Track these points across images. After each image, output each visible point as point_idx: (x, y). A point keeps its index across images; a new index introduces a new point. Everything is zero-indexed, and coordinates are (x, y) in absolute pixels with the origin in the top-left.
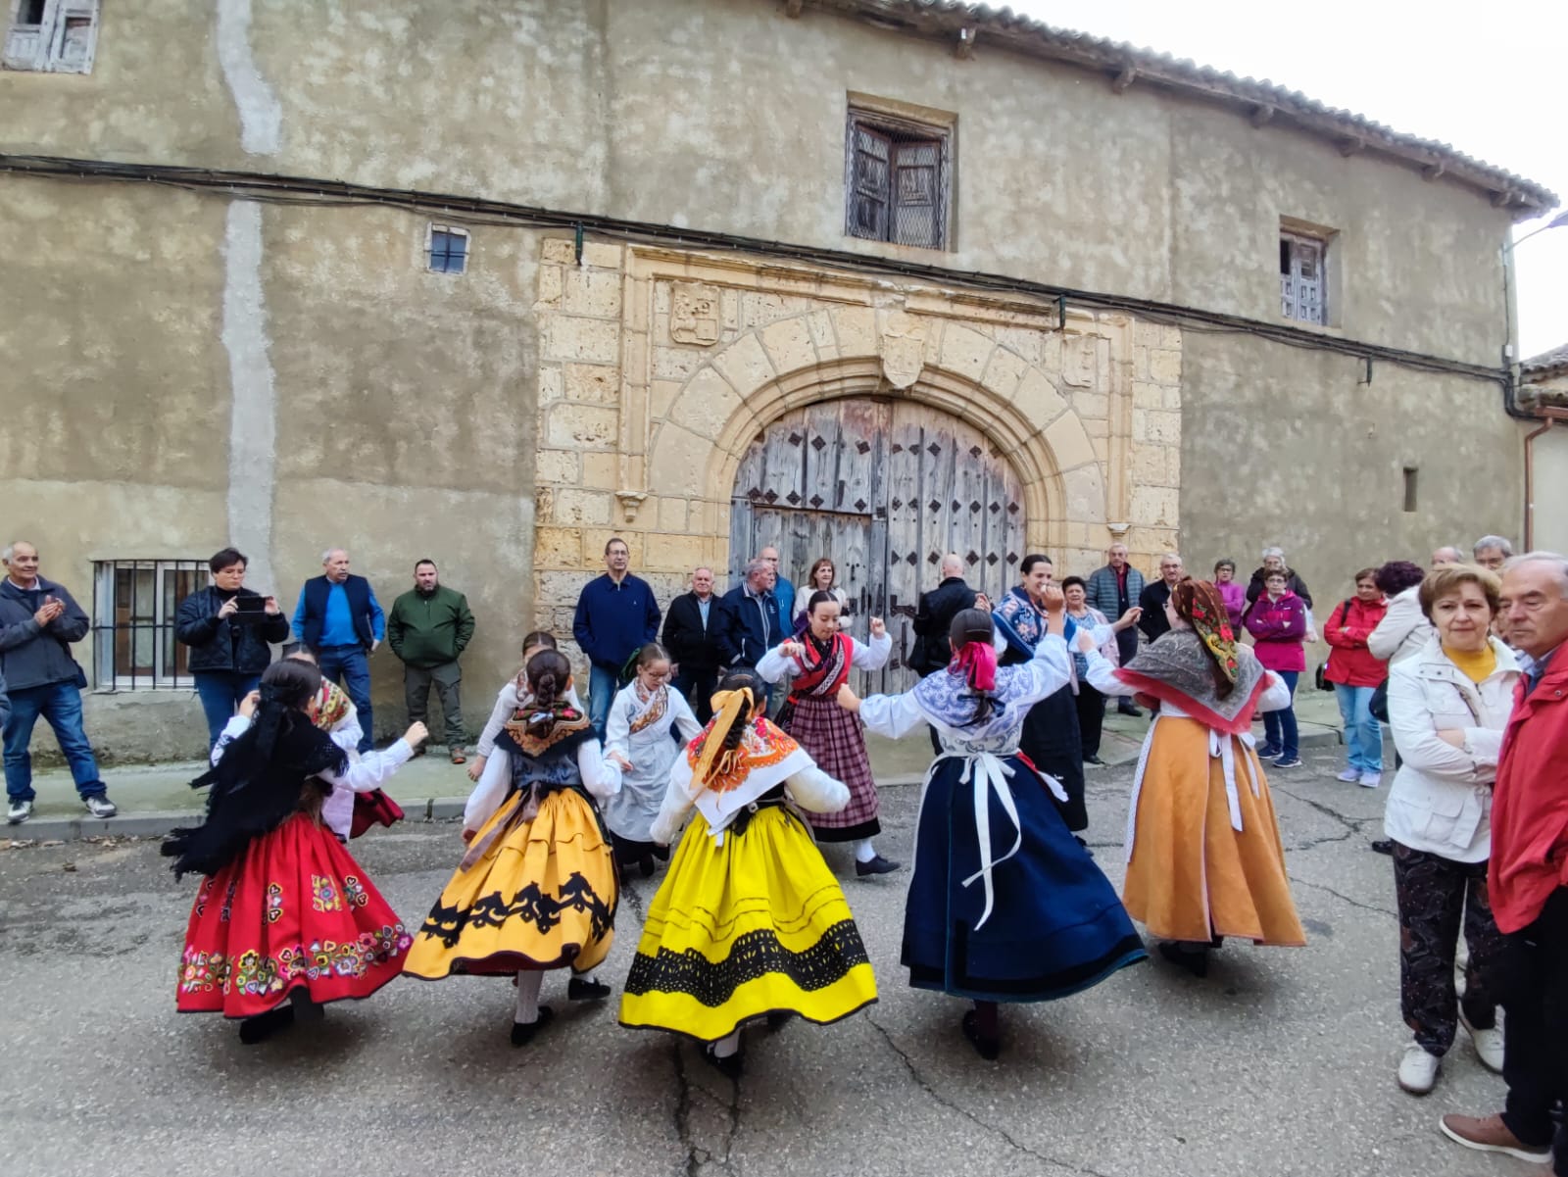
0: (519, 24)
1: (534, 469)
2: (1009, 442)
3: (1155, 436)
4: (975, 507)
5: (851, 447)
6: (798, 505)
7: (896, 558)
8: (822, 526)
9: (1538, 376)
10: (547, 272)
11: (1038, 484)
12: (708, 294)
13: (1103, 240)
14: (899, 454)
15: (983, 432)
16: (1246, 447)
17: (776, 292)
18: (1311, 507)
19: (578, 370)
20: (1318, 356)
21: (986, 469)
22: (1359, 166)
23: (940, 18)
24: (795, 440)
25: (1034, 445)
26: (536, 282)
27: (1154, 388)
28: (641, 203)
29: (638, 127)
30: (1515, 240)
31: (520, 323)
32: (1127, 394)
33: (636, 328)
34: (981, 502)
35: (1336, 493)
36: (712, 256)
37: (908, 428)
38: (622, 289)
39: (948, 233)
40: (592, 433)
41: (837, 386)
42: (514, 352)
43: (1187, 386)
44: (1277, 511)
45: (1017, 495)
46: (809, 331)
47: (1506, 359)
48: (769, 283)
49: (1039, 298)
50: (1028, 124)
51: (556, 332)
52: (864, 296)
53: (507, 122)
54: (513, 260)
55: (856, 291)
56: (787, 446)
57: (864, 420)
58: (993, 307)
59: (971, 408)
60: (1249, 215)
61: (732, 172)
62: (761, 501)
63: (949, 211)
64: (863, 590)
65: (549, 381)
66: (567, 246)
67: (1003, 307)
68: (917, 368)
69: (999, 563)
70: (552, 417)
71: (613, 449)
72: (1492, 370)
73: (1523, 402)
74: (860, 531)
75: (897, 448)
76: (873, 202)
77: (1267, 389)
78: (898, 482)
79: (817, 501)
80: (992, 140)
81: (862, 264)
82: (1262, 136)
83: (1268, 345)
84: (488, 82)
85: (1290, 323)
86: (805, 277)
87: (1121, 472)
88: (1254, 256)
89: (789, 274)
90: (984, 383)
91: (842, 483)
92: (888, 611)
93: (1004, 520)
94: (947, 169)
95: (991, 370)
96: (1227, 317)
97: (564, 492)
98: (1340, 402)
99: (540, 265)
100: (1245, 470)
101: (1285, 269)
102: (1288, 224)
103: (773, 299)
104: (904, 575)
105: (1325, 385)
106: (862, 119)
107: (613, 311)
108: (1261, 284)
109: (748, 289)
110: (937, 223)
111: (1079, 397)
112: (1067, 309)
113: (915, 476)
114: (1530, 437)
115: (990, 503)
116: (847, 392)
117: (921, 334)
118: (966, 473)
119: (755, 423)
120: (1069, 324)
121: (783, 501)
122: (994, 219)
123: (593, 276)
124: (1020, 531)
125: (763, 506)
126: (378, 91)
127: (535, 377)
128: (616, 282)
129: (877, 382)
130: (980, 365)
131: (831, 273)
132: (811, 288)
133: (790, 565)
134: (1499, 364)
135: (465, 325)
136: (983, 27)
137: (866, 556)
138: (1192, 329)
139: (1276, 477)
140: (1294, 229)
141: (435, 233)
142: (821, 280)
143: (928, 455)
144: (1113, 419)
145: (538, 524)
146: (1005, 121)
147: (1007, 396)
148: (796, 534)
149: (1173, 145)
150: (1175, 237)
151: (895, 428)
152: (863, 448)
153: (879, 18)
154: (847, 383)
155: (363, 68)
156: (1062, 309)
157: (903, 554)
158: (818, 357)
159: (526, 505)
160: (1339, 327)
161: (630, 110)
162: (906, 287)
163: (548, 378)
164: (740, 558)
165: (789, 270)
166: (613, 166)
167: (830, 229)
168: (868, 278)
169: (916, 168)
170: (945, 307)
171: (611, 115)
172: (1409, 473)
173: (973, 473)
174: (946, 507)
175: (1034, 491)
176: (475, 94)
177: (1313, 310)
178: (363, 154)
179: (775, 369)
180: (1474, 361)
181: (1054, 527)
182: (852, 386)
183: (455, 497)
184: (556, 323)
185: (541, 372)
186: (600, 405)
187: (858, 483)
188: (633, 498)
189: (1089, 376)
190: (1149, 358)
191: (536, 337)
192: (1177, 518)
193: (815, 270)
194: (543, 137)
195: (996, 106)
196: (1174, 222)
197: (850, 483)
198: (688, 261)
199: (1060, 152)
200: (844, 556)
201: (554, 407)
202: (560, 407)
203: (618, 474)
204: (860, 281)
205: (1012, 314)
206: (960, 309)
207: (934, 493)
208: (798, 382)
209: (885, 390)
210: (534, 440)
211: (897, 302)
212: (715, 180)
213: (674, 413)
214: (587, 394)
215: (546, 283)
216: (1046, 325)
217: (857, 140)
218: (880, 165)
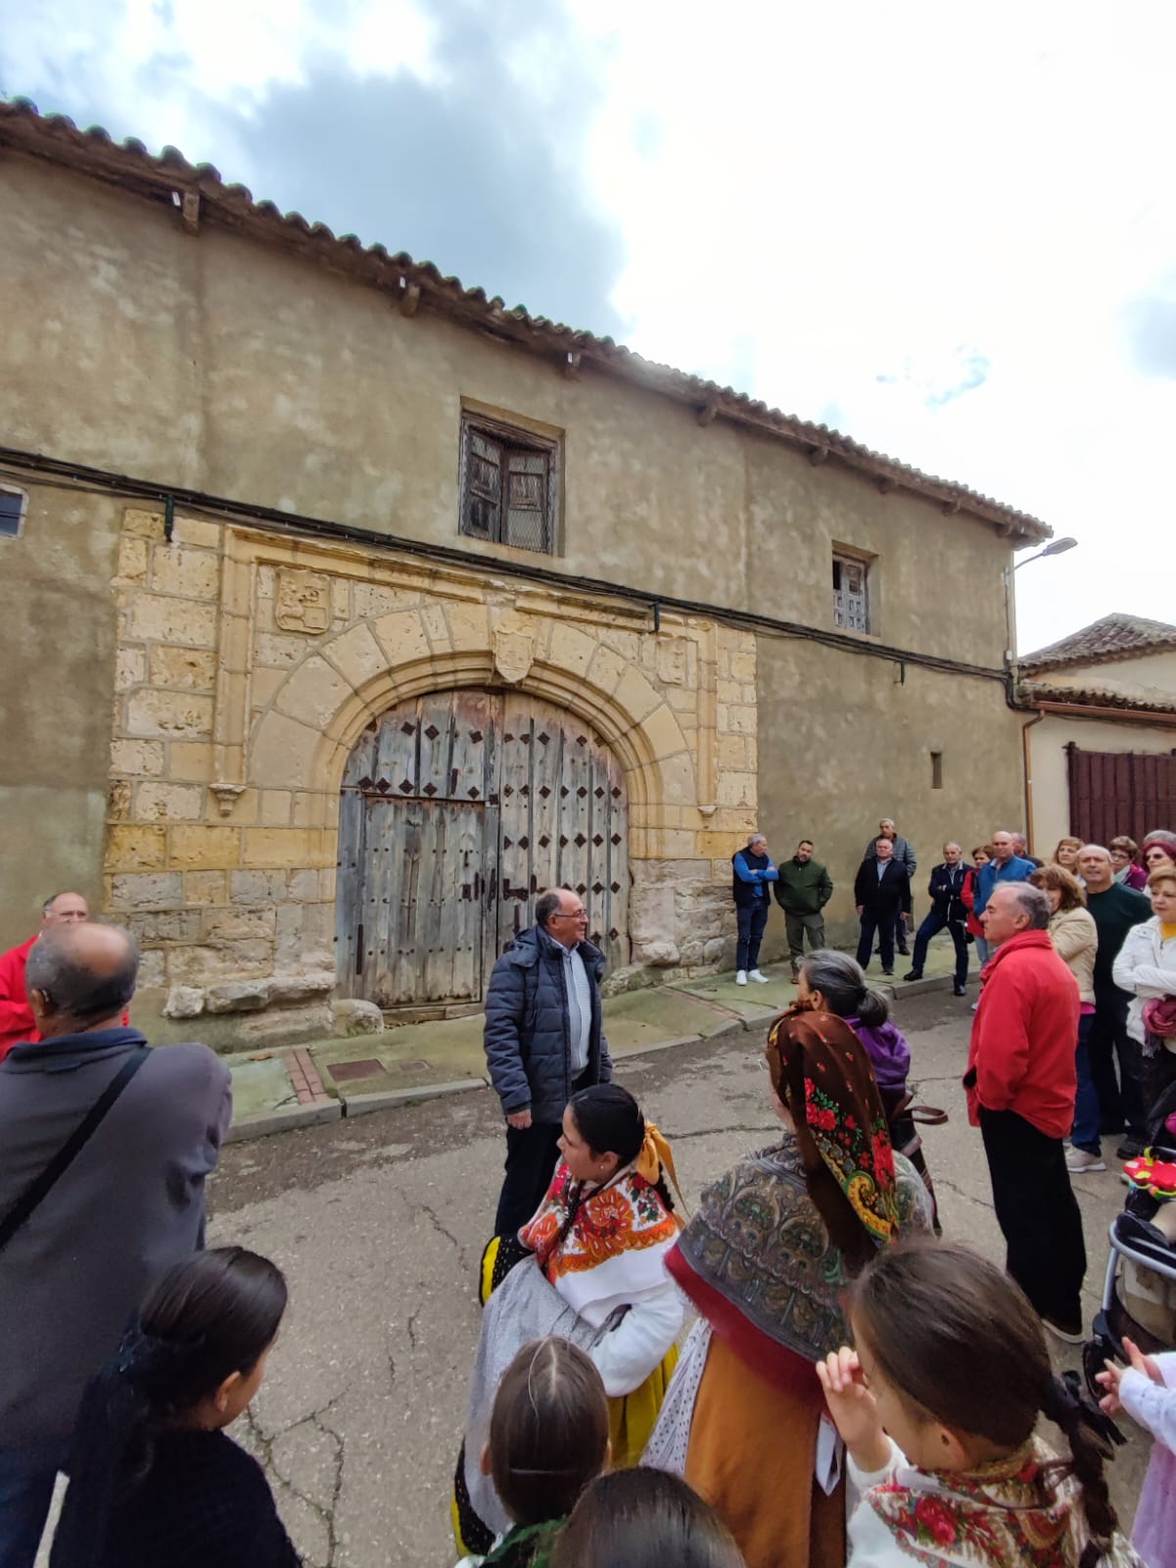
0: (95, 269)
1: (108, 761)
2: (612, 733)
3: (736, 727)
4: (582, 792)
5: (464, 737)
6: (412, 794)
7: (508, 843)
8: (435, 814)
9: (1032, 671)
10: (129, 545)
11: (637, 771)
12: (317, 582)
13: (690, 554)
14: (511, 744)
15: (589, 724)
16: (810, 736)
17: (389, 584)
18: (862, 787)
19: (166, 654)
20: (863, 659)
21: (591, 757)
22: (894, 501)
23: (550, 339)
24: (408, 729)
25: (633, 735)
26: (114, 555)
27: (734, 685)
28: (243, 482)
29: (240, 403)
30: (1016, 564)
31: (94, 598)
32: (713, 691)
33: (235, 612)
34: (587, 788)
35: (881, 774)
36: (322, 544)
37: (519, 718)
38: (220, 571)
39: (556, 538)
40: (181, 721)
41: (450, 678)
42: (84, 630)
43: (761, 684)
44: (835, 791)
45: (619, 779)
46: (423, 624)
47: (1006, 662)
48: (381, 575)
49: (636, 603)
50: (627, 445)
51: (139, 611)
52: (477, 594)
53: (80, 376)
54: (85, 528)
55: (468, 588)
56: (400, 735)
57: (477, 710)
58: (596, 610)
59: (577, 701)
60: (809, 539)
61: (343, 464)
62: (372, 790)
63: (557, 518)
64: (477, 876)
65: (129, 666)
66: (155, 520)
67: (606, 610)
68: (528, 663)
69: (604, 844)
70: (132, 704)
71: (206, 738)
72: (996, 671)
73: (1021, 697)
74: (473, 817)
75: (508, 738)
76: (486, 503)
77: (825, 687)
78: (509, 770)
79: (430, 789)
80: (595, 457)
81: (475, 563)
82: (816, 472)
83: (825, 649)
84: (55, 326)
85: (841, 631)
86: (420, 571)
87: (709, 759)
88: (813, 574)
89: (403, 569)
90: (589, 679)
91: (456, 772)
92: (501, 895)
93: (608, 803)
94: (555, 478)
95: (594, 667)
96: (793, 626)
97: (146, 786)
98: (881, 697)
99: (120, 537)
100: (809, 756)
101: (837, 585)
102: (839, 548)
103: (386, 591)
104: (516, 858)
105: (870, 683)
106: (475, 424)
107: (209, 593)
108: (818, 598)
109: (361, 579)
110: (545, 528)
111: (673, 694)
112: (661, 614)
113: (526, 764)
114: (1026, 726)
115: (595, 788)
116: (460, 683)
117: (530, 632)
118: (573, 761)
119: (367, 712)
120: (663, 628)
121: (395, 790)
122: (599, 529)
123: (186, 555)
124: (622, 814)
125: (374, 795)
127: (111, 658)
128: (211, 561)
129: (489, 675)
130: (585, 662)
131: (444, 570)
132: (425, 583)
133: (402, 852)
134: (1001, 667)
135: (18, 596)
136: (587, 353)
137: (479, 842)
138: (764, 635)
139: (834, 762)
140: (843, 552)
142: (434, 575)
143: (538, 744)
144: (702, 712)
145: (111, 822)
146: (606, 441)
147: (609, 691)
148: (409, 822)
149: (747, 472)
150: (750, 555)
151: (507, 718)
152: (476, 737)
153: (491, 331)
154: (460, 676)
156: (656, 614)
157: (515, 839)
158: (432, 649)
159: (96, 801)
160: (878, 635)
161: (231, 385)
162: (517, 587)
163: (128, 660)
164: (350, 850)
165: (404, 565)
166: (210, 441)
167: (442, 525)
168: (481, 577)
169: (526, 475)
170: (552, 608)
171: (209, 386)
172: (935, 756)
173: (580, 761)
174: (555, 792)
175: (634, 777)
176: (37, 338)
177: (859, 620)
179: (387, 660)
180: (982, 665)
181: (652, 809)
182: (465, 678)
184: (138, 602)
185: (118, 652)
186: (193, 691)
188: (230, 792)
189: (680, 673)
190: (730, 660)
191: (114, 614)
192: (756, 799)
193: (428, 565)
194: (125, 398)
195: (599, 426)
196: (749, 542)
197: (463, 772)
198: (295, 547)
199: (654, 472)
200: (458, 843)
201: (135, 692)
202: (143, 693)
203: (212, 766)
204: (473, 579)
205: (612, 617)
206: (566, 610)
207: (543, 780)
209: (498, 683)
210: (109, 728)
211: (509, 600)
212: (326, 468)
213: (278, 702)
214: (176, 679)
215: (128, 557)
216: (643, 627)
217: (470, 443)
218: (491, 469)
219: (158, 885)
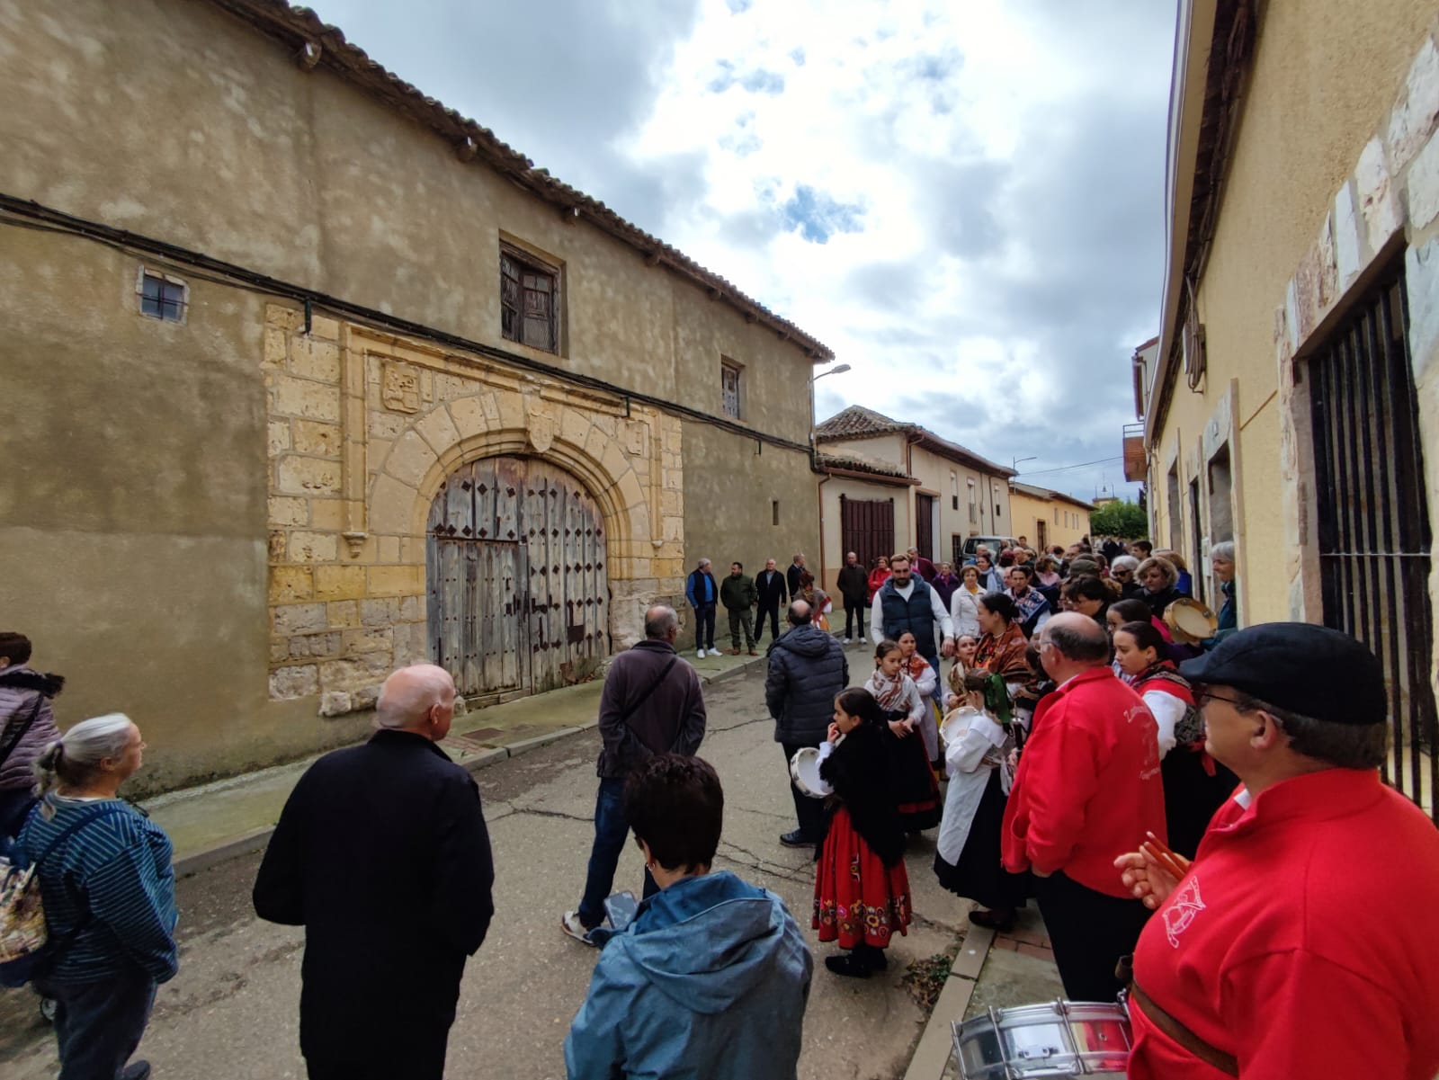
0: (228, 90)
1: (267, 515)
2: (598, 489)
3: (671, 485)
4: (578, 533)
5: (503, 493)
6: (470, 537)
7: (533, 571)
8: (485, 552)
10: (271, 335)
11: (614, 517)
12: (411, 372)
13: (643, 361)
14: (532, 497)
15: (582, 482)
16: (711, 490)
17: (459, 375)
18: (738, 525)
19: (304, 426)
20: (738, 437)
21: (583, 507)
22: (754, 328)
23: (561, 195)
24: (466, 487)
25: (612, 491)
26: (261, 343)
27: (670, 456)
28: (353, 287)
29: (347, 221)
30: (815, 377)
31: (248, 379)
32: (659, 460)
33: (354, 393)
34: (581, 530)
35: (748, 517)
36: (414, 342)
37: (539, 479)
38: (342, 360)
39: (560, 344)
40: (319, 481)
41: (497, 448)
42: (243, 405)
43: (685, 455)
44: (725, 529)
45: (600, 525)
46: (482, 407)
47: (810, 440)
48: (454, 368)
49: (614, 396)
50: (603, 277)
51: (282, 391)
52: (515, 384)
53: (221, 184)
54: (238, 318)
55: (510, 380)
56: (461, 490)
57: (511, 472)
58: (588, 399)
59: (577, 466)
60: (709, 352)
61: (423, 275)
62: (443, 533)
63: (562, 328)
64: (514, 597)
65: (278, 435)
66: (295, 315)
67: (595, 400)
68: (550, 439)
69: (592, 570)
70: (282, 467)
71: (337, 495)
72: (806, 446)
73: (818, 463)
74: (510, 553)
75: (531, 493)
76: (511, 312)
77: (718, 458)
79: (483, 532)
80: (585, 284)
81: (515, 361)
82: (713, 305)
83: (717, 430)
84: (198, 137)
85: (723, 417)
86: (479, 367)
87: (657, 508)
88: (710, 376)
89: (468, 363)
90: (587, 450)
91: (499, 519)
92: (531, 610)
93: (594, 540)
94: (558, 297)
95: (589, 442)
97: (296, 534)
98: (747, 464)
99: (265, 328)
100: (710, 505)
101: (723, 386)
102: (724, 360)
103: (456, 380)
104: (539, 583)
105: (742, 455)
106: (509, 252)
107: (334, 378)
108: (713, 393)
109: (440, 371)
110: (552, 334)
111: (636, 460)
112: (630, 404)
113: (543, 513)
114: (820, 483)
115: (586, 530)
116: (501, 452)
117: (549, 414)
118: (572, 510)
119: (443, 475)
120: (633, 414)
121: (460, 533)
122: (588, 338)
123: (315, 344)
124: (603, 547)
125: (445, 538)
126: (71, 112)
127: (265, 429)
128: (335, 352)
129: (523, 446)
130: (584, 438)
131: (497, 366)
132: (481, 375)
133: (465, 582)
134: (807, 440)
135: (189, 375)
137: (515, 572)
138: (686, 420)
139: (723, 509)
140: (726, 362)
141: (146, 276)
142: (489, 370)
143: (549, 496)
144: (653, 475)
145: (272, 564)
146: (591, 273)
147: (599, 459)
148: (468, 558)
149: (674, 304)
150: (677, 362)
151: (529, 478)
152: (511, 493)
154: (504, 446)
155: (48, 79)
156: (627, 405)
157: (538, 568)
158: (488, 426)
159: (260, 547)
160: (745, 421)
161: (338, 202)
162: (541, 381)
163: (277, 432)
164: (432, 581)
165: (468, 360)
166: (327, 251)
167: (490, 331)
168: (520, 372)
169: (536, 291)
170: (562, 397)
171: (323, 203)
172: (775, 503)
173: (576, 510)
174: (561, 533)
175: (612, 521)
176: (185, 146)
177: (733, 410)
178: (53, 175)
179: (460, 435)
180: (798, 442)
181: (623, 544)
182: (506, 448)
183: (184, 543)
184: (283, 383)
185: (269, 425)
186: (325, 457)
187: (508, 518)
189: (640, 447)
190: (667, 437)
191: (264, 392)
192: (683, 536)
193: (486, 363)
194: (259, 207)
195: (587, 261)
196: (676, 354)
197: (503, 519)
198: (395, 343)
199: (620, 298)
200: (501, 573)
202: (289, 458)
203: (344, 517)
204: (512, 373)
205: (599, 405)
206: (572, 399)
207: (554, 524)
208: (473, 444)
209: (528, 452)
210: (266, 487)
211: (535, 390)
212: (412, 279)
213: (387, 467)
214: (313, 447)
215: (271, 346)
216: (618, 413)
217: (502, 265)
218: (513, 284)
219: (310, 613)
